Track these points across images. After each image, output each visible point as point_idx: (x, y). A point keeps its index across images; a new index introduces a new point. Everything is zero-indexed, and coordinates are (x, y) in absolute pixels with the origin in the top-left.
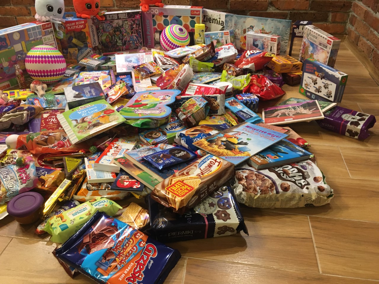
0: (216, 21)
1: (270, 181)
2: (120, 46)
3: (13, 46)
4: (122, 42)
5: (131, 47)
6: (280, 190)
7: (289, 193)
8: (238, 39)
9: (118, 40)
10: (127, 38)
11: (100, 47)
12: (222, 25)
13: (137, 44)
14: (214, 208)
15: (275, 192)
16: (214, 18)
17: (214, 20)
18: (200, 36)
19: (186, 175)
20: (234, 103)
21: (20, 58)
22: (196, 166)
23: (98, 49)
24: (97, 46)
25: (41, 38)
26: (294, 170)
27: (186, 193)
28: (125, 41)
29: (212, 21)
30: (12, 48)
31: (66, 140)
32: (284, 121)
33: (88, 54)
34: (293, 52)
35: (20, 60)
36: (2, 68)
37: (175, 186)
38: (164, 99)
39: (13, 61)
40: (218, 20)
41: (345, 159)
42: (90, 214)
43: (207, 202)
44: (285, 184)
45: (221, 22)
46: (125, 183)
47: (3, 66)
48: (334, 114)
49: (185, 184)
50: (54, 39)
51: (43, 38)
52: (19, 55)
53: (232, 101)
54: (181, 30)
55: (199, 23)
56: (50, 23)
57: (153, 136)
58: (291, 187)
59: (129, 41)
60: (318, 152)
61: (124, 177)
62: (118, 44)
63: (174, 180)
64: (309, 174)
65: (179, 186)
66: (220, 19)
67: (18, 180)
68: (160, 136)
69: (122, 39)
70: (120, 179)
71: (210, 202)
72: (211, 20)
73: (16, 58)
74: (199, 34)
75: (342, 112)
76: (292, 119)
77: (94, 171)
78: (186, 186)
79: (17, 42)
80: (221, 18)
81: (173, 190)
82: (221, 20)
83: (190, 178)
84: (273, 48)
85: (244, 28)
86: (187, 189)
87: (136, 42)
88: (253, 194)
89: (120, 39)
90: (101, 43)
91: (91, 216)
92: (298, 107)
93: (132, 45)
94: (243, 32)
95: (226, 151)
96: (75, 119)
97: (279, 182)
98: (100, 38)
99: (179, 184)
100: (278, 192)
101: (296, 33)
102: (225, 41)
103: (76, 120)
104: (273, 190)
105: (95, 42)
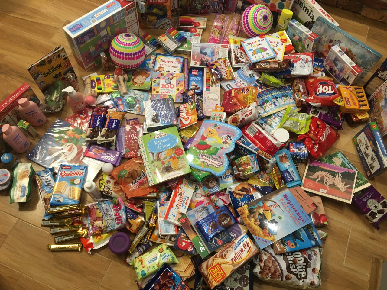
0: (307, 11)
1: (280, 272)
2: (199, 9)
3: (100, 34)
4: (202, 6)
5: (210, 11)
6: (284, 279)
7: (289, 281)
8: (322, 45)
9: (197, 4)
10: (208, 3)
11: (179, 10)
12: (311, 18)
13: (217, 9)
14: (237, 283)
15: (280, 279)
16: (306, 6)
17: (305, 8)
18: (285, 23)
19: (224, 258)
20: (284, 159)
21: (104, 41)
22: (232, 247)
23: (177, 11)
24: (176, 9)
25: (124, 18)
26: (302, 260)
27: (221, 279)
28: (205, 6)
29: (303, 8)
30: (99, 35)
31: (145, 177)
32: (318, 191)
33: (165, 23)
34: (369, 86)
35: (105, 42)
36: (89, 54)
37: (215, 269)
38: (225, 143)
39: (99, 45)
40: (310, 11)
41: (349, 243)
42: (159, 266)
43: (233, 277)
44: (289, 276)
45: (311, 15)
46: (183, 243)
47: (90, 52)
48: (363, 197)
49: (221, 269)
50: (136, 15)
51: (126, 18)
52: (104, 39)
53: (283, 155)
54: (265, 18)
55: (288, 9)
56: (134, 3)
57: (210, 184)
58: (292, 279)
59: (208, 6)
60: (332, 229)
61: (183, 235)
62: (197, 8)
63: (215, 261)
64: (312, 264)
65: (217, 269)
66: (311, 11)
67: (114, 219)
68: (215, 186)
69: (202, 4)
70: (180, 237)
71: (235, 277)
72: (302, 6)
73: (101, 42)
74: (284, 21)
75: (370, 196)
76: (325, 191)
77: (163, 222)
78: (222, 271)
79: (103, 29)
80: (313, 11)
81: (213, 272)
82: (312, 13)
83: (226, 262)
84: (351, 78)
85: (332, 39)
86: (221, 275)
87: (217, 7)
88: (265, 277)
89: (200, 4)
90: (180, 6)
91: (160, 267)
92: (338, 173)
93: (211, 10)
94: (329, 41)
95: (259, 228)
96: (152, 151)
97: (286, 273)
98: (180, 2)
99: (218, 268)
100: (282, 279)
101: (379, 74)
102: (307, 44)
103: (153, 154)
104: (279, 278)
105: (174, 5)
